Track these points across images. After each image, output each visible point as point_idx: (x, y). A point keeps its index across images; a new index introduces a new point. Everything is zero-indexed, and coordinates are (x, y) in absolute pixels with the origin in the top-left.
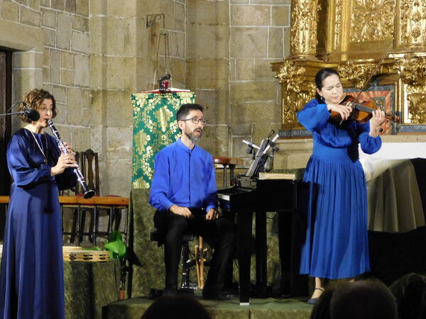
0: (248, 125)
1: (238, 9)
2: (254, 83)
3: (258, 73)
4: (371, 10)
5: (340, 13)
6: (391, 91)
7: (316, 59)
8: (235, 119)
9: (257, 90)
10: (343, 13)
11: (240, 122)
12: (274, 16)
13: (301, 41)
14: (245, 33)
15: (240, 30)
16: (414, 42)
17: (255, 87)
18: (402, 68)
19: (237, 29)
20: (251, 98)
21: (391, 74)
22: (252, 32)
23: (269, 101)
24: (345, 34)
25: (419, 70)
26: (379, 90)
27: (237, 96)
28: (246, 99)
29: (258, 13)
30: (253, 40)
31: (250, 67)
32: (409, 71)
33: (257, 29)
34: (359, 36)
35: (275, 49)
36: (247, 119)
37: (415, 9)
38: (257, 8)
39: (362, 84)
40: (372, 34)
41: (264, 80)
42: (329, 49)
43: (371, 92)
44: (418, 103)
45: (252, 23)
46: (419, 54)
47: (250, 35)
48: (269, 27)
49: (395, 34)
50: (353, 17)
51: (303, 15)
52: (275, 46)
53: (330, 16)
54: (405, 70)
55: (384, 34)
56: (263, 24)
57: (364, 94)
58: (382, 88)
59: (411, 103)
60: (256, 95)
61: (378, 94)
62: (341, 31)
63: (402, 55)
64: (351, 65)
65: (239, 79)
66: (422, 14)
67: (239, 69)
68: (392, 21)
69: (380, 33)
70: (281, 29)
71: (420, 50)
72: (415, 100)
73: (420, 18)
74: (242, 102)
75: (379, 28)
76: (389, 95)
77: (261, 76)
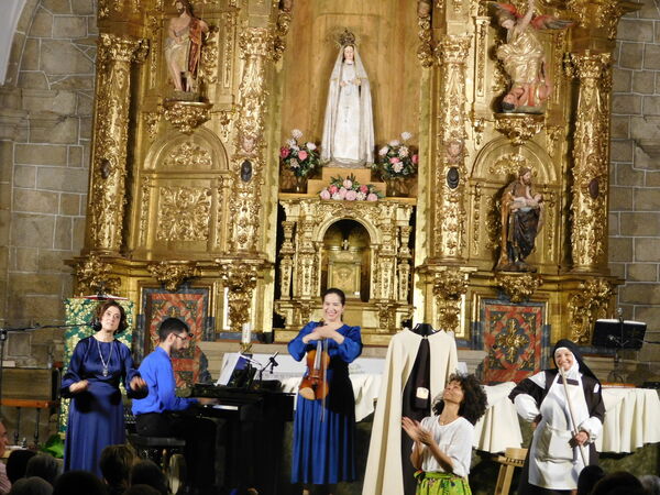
0: (27, 320)
1: (21, 194)
2: (37, 275)
3: (43, 264)
4: (182, 208)
5: (147, 209)
6: (205, 295)
7: (120, 256)
8: (12, 313)
9: (39, 283)
10: (151, 209)
11: (19, 317)
12: (64, 203)
13: (106, 236)
14: (28, 220)
15: (24, 216)
16: (239, 247)
17: (37, 280)
18: (230, 274)
19: (20, 216)
20: (33, 291)
21: (204, 277)
22: (36, 219)
23: (53, 296)
24: (150, 231)
25: (247, 277)
26: (190, 293)
27: (16, 288)
28: (26, 292)
29: (45, 199)
30: (38, 229)
31: (33, 257)
32: (237, 278)
33: (43, 217)
34: (168, 235)
35: (64, 240)
36: (26, 314)
37: (242, 215)
38: (44, 194)
39: (173, 286)
40: (183, 233)
41: (48, 272)
42: (131, 246)
43: (181, 295)
44: (241, 310)
45: (37, 210)
46: (246, 261)
47: (34, 223)
48: (57, 215)
49: (209, 236)
50: (160, 214)
51: (110, 208)
52: (63, 236)
53: (134, 212)
54: (233, 276)
55: (196, 234)
56: (50, 212)
57: (173, 296)
58: (194, 291)
59: (233, 309)
60: (38, 288)
61: (189, 297)
62: (147, 229)
63: (230, 261)
64: (164, 266)
65: (19, 269)
66: (249, 220)
67: (19, 258)
68: (206, 222)
69: (192, 234)
70: (70, 219)
71: (246, 257)
72: (238, 307)
73: (247, 224)
74: (22, 295)
75: (191, 228)
76: (202, 299)
77: (44, 269)
